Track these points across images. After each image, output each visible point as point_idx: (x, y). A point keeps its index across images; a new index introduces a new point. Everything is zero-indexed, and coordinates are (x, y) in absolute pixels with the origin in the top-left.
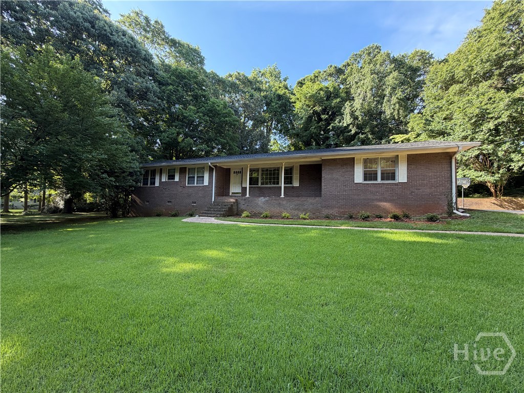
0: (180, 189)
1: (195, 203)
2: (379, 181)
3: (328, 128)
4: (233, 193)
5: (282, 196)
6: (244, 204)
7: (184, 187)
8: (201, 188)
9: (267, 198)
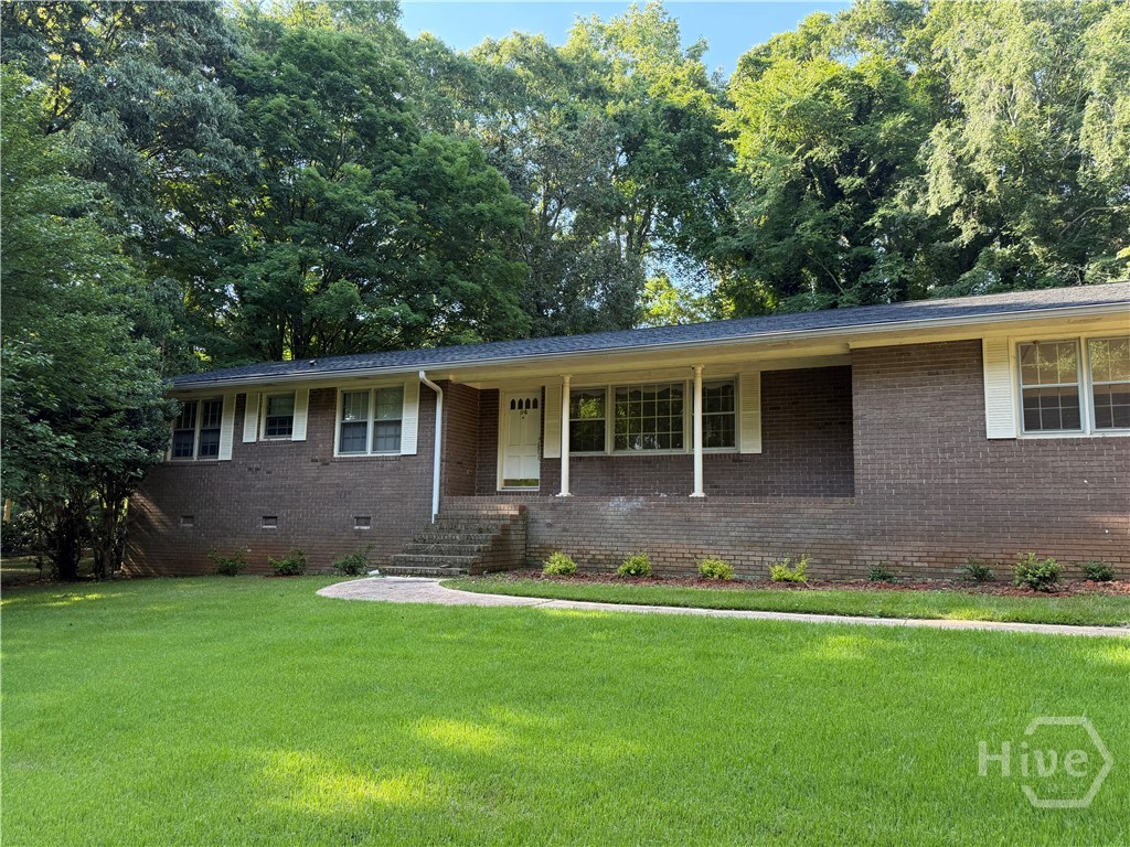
0: (310, 470)
1: (367, 521)
2: (1088, 428)
3: (869, 223)
4: (507, 482)
5: (698, 492)
6: (550, 526)
7: (327, 461)
8: (389, 465)
9: (639, 502)
